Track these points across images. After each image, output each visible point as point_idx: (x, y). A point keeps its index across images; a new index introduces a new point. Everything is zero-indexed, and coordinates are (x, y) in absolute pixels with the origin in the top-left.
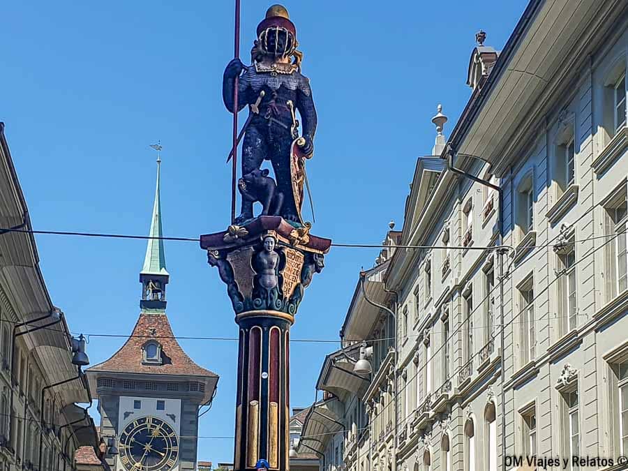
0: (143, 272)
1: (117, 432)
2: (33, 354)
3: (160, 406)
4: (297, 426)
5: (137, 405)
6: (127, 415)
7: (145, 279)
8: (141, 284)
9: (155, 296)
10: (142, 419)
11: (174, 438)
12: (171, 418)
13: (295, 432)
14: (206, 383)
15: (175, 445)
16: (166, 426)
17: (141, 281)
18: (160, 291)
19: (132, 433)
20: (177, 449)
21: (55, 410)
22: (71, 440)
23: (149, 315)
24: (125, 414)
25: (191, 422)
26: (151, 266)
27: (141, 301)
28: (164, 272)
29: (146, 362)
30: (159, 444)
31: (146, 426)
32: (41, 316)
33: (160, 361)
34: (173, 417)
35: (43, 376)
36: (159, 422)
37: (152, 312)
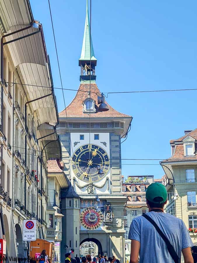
0: (81, 59)
1: (70, 154)
2: (17, 71)
3: (97, 137)
4: (190, 140)
5: (82, 137)
6: (76, 144)
7: (82, 63)
8: (80, 67)
9: (89, 73)
10: (85, 146)
11: (106, 156)
12: (104, 144)
13: (189, 144)
14: (124, 122)
15: (107, 160)
16: (101, 149)
17: (80, 65)
18: (92, 70)
19: (80, 155)
20: (108, 163)
21: (34, 126)
22: (44, 151)
23: (86, 85)
24: (74, 143)
25: (116, 146)
26: (85, 56)
27: (80, 76)
28: (93, 58)
29: (86, 111)
30: (97, 161)
31: (88, 150)
32: (23, 27)
33: (95, 110)
34: (105, 144)
35: (25, 93)
36: (96, 147)
37: (88, 82)
